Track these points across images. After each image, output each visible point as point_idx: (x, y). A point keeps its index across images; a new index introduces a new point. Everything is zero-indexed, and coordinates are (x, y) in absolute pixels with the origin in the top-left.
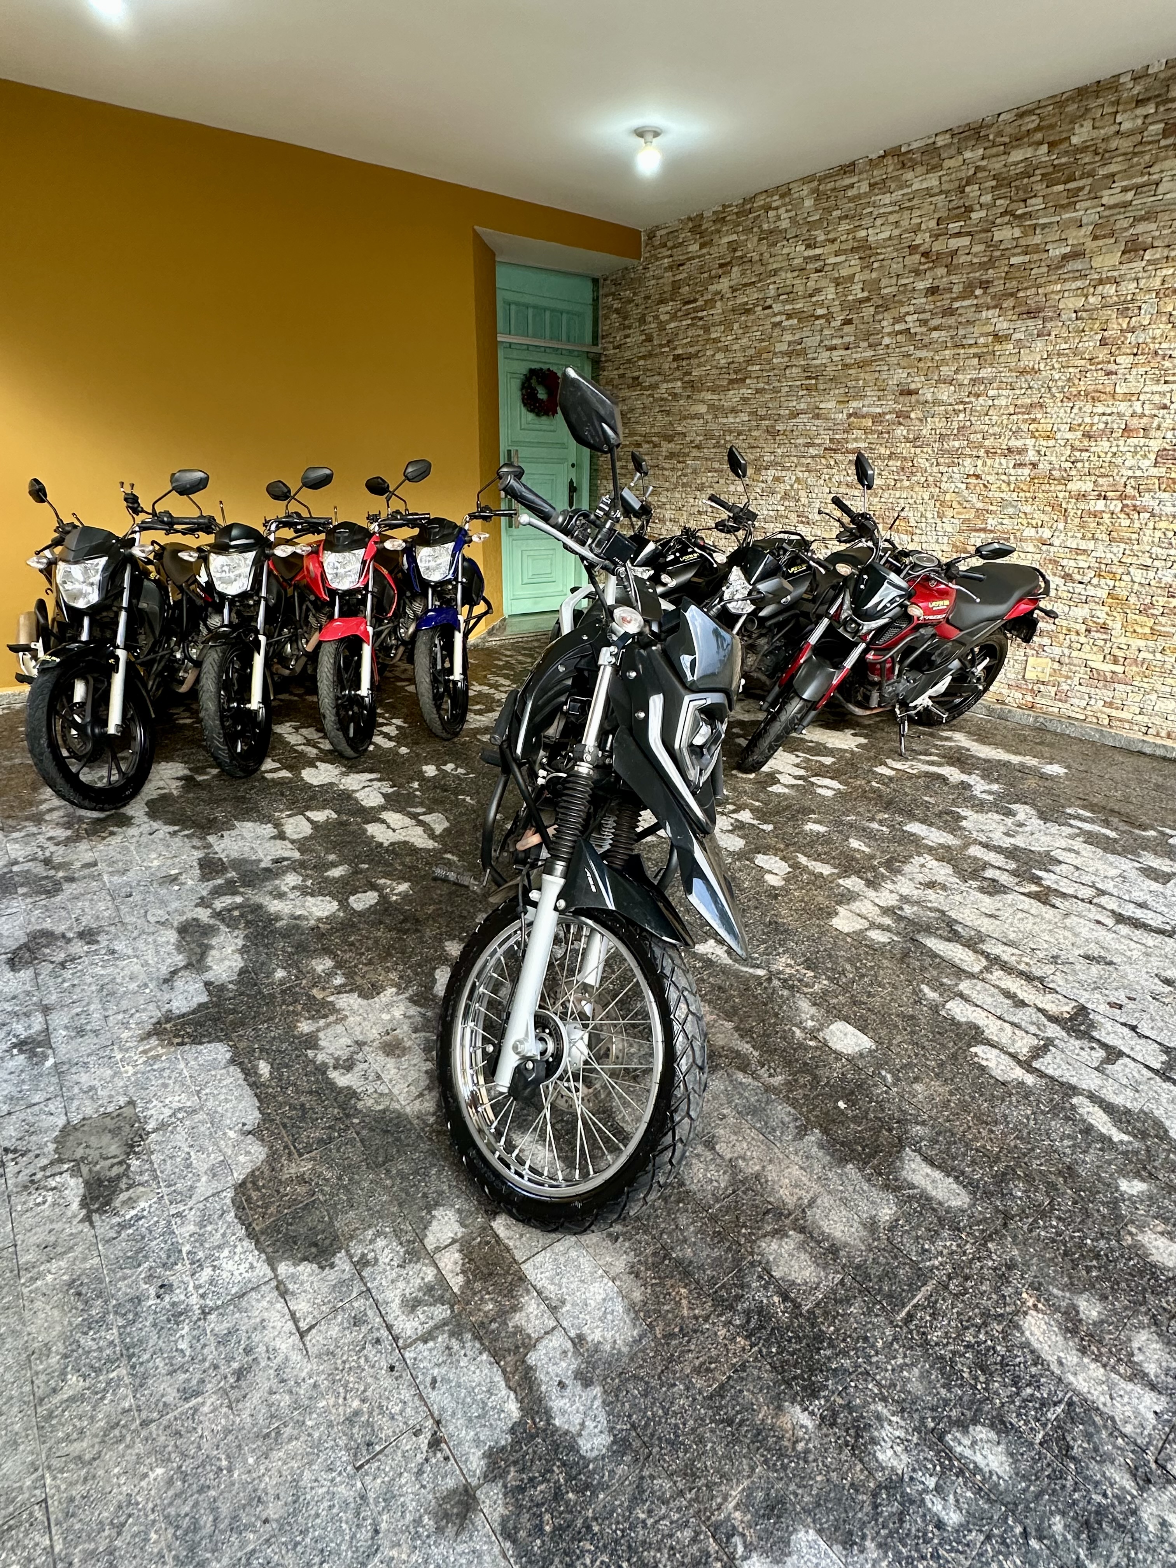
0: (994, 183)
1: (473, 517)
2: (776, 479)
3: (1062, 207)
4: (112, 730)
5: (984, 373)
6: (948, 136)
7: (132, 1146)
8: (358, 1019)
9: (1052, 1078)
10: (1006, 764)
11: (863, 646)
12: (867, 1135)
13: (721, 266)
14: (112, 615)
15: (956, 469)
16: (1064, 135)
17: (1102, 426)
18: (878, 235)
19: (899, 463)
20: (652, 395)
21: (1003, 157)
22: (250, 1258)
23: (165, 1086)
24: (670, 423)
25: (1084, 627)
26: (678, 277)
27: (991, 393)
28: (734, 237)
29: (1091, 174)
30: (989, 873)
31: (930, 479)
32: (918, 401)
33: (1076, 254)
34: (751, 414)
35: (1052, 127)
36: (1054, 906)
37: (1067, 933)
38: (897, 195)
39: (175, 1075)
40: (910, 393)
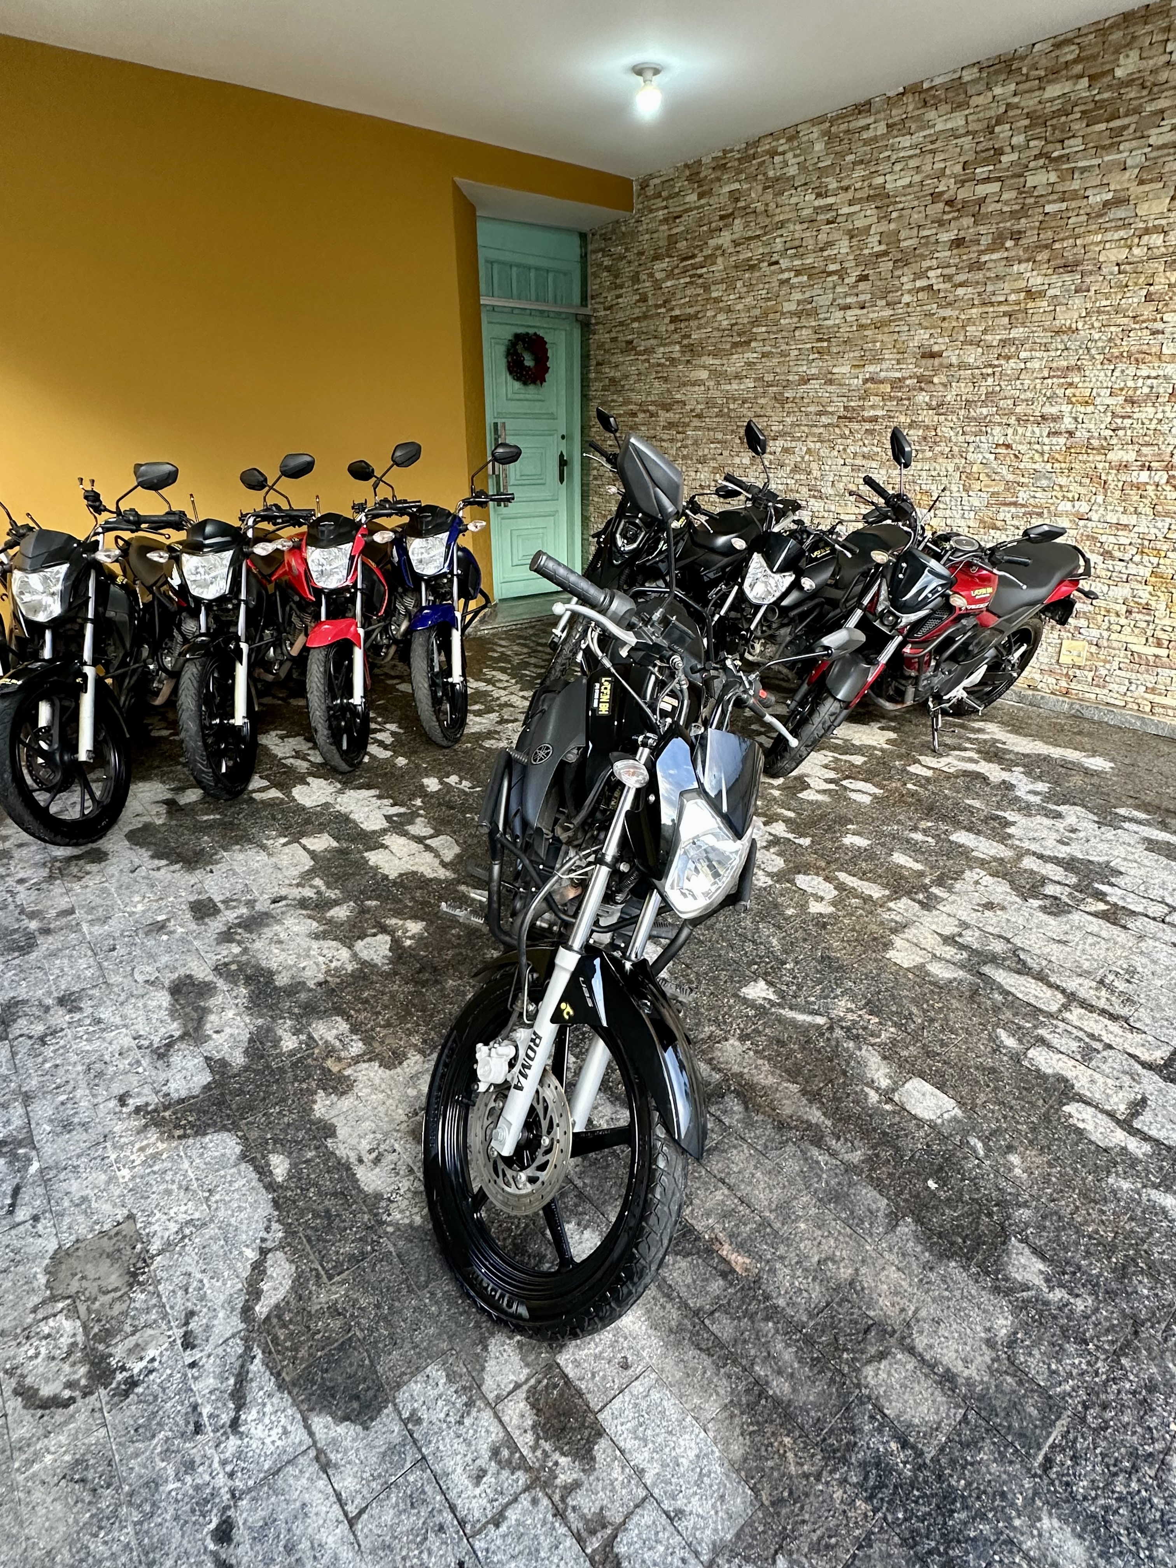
0: (1027, 122)
1: (467, 503)
2: (786, 450)
3: (1104, 148)
4: (83, 756)
5: (1015, 333)
6: (976, 70)
7: (134, 1275)
8: (381, 1096)
9: (1157, 1142)
10: (1047, 759)
11: (900, 638)
12: (965, 1222)
13: (722, 218)
14: (77, 627)
15: (983, 439)
16: (1108, 67)
17: (1146, 390)
18: (895, 182)
19: (920, 432)
20: (647, 361)
21: (1037, 93)
22: (283, 1420)
23: (168, 1192)
24: (668, 390)
25: (1124, 608)
26: (675, 231)
27: (1023, 355)
28: (736, 186)
29: (1137, 111)
30: (1050, 889)
31: (956, 449)
32: (941, 365)
33: (1119, 201)
34: (756, 380)
35: (1094, 57)
36: (1124, 927)
37: (1144, 960)
38: (918, 137)
39: (179, 1177)
40: (933, 355)
